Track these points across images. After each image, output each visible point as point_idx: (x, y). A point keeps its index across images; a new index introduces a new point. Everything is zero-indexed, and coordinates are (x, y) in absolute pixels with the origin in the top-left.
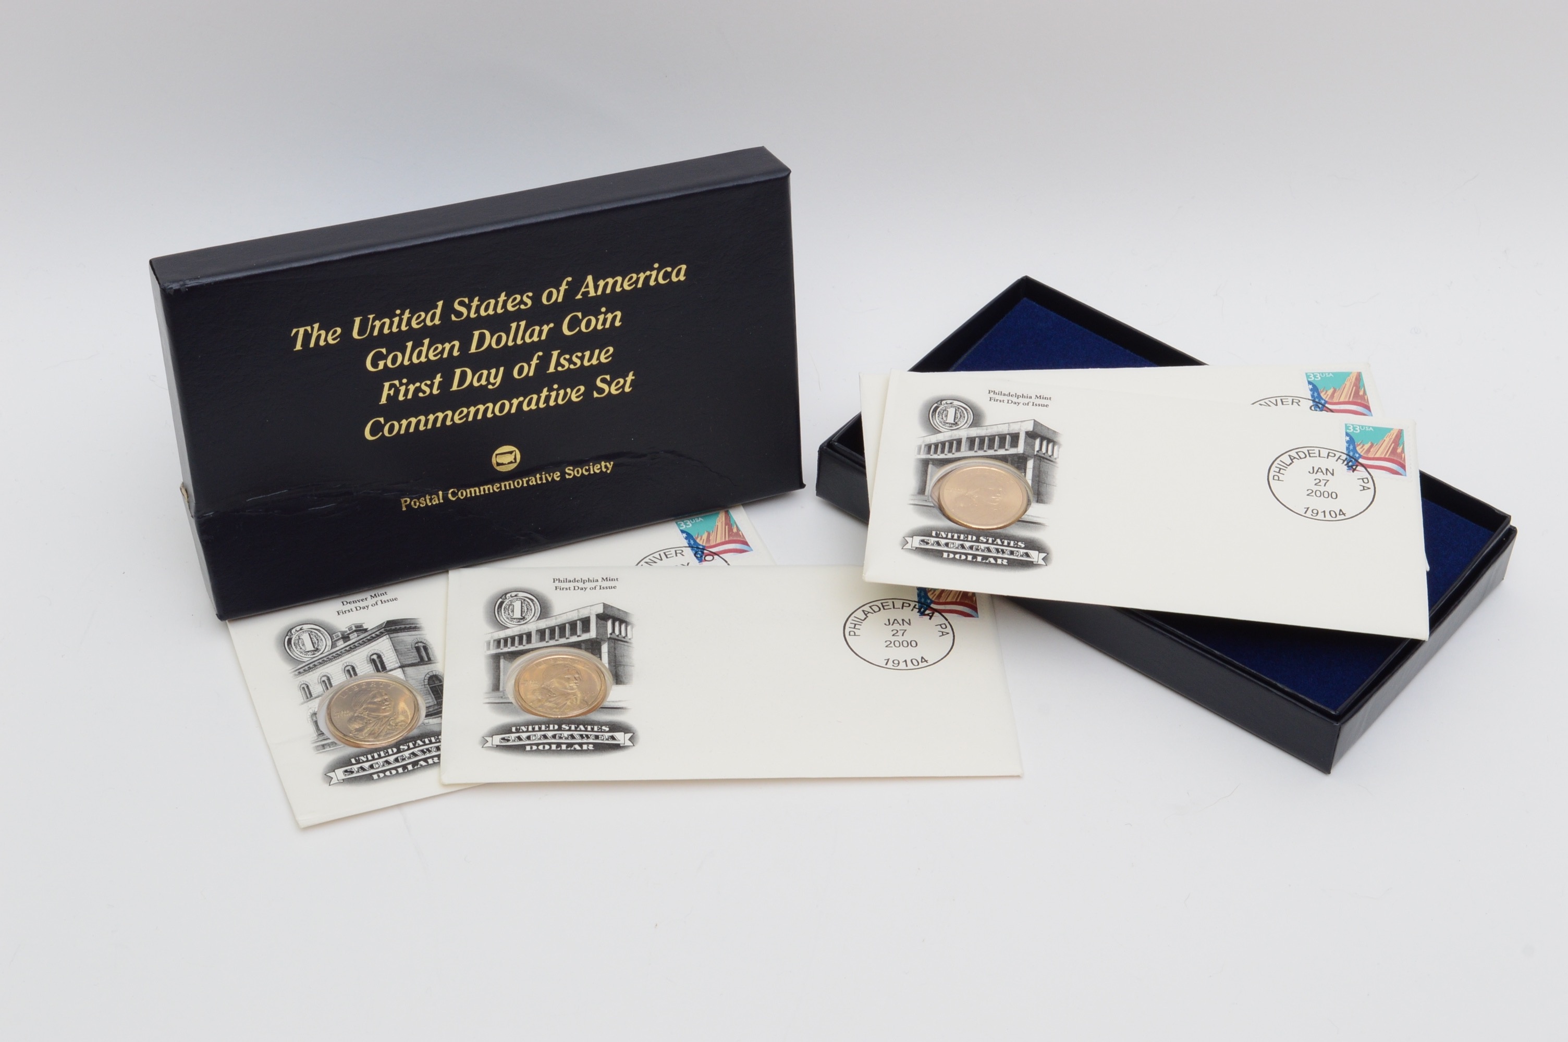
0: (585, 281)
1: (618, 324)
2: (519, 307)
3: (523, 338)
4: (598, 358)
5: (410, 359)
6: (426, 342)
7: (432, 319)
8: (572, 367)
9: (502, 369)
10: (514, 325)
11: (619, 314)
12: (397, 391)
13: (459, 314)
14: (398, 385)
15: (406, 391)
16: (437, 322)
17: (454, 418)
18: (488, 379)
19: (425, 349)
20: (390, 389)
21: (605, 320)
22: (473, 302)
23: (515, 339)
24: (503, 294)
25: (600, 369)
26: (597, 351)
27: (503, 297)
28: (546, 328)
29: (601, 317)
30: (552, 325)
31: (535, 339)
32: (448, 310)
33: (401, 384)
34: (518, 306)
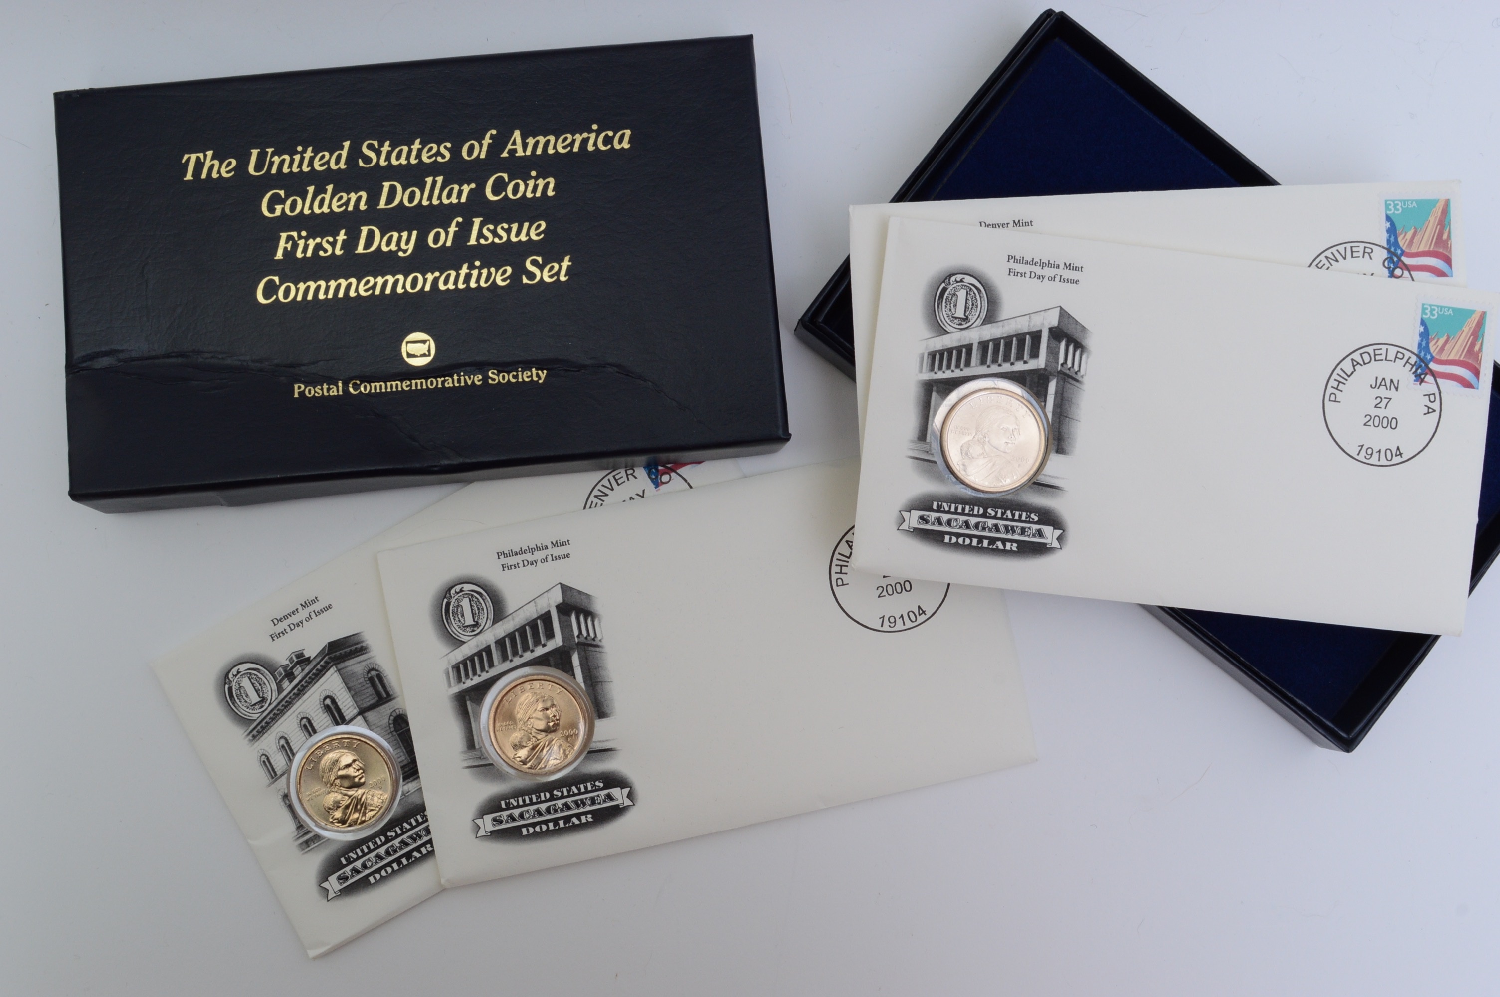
0: (511, 137)
1: (550, 193)
2: (436, 160)
3: (440, 198)
4: (528, 234)
5: (311, 208)
6: (330, 188)
7: (337, 162)
8: (497, 240)
9: (415, 233)
10: (429, 180)
11: (552, 181)
12: (295, 246)
13: (367, 160)
14: (296, 239)
15: (306, 247)
16: (342, 165)
17: (359, 288)
18: (398, 243)
19: (327, 197)
20: (287, 242)
21: (535, 187)
22: (383, 146)
23: (430, 198)
24: (418, 141)
25: (529, 248)
26: (526, 225)
27: (417, 145)
28: (466, 189)
29: (531, 183)
30: (473, 186)
31: (454, 200)
32: (355, 153)
33: (300, 237)
34: (434, 158)
